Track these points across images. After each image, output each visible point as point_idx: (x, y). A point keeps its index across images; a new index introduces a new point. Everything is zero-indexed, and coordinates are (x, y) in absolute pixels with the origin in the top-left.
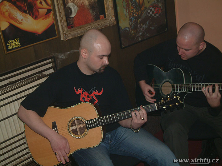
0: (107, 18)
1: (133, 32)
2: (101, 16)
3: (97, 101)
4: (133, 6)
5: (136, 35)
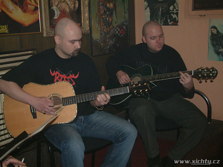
1: (102, 44)
2: (78, 24)
3: (74, 83)
4: (104, 23)
5: (104, 47)
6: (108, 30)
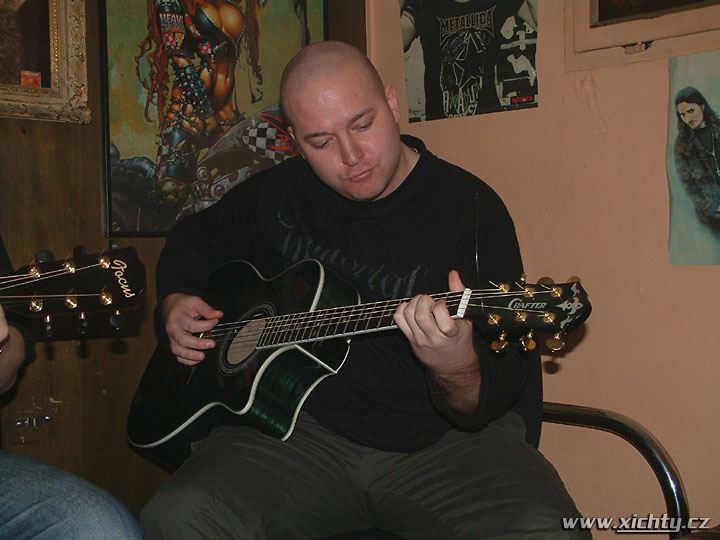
0: (54, 87)
2: (28, 73)
4: (183, 88)
5: (182, 202)
6: (205, 125)
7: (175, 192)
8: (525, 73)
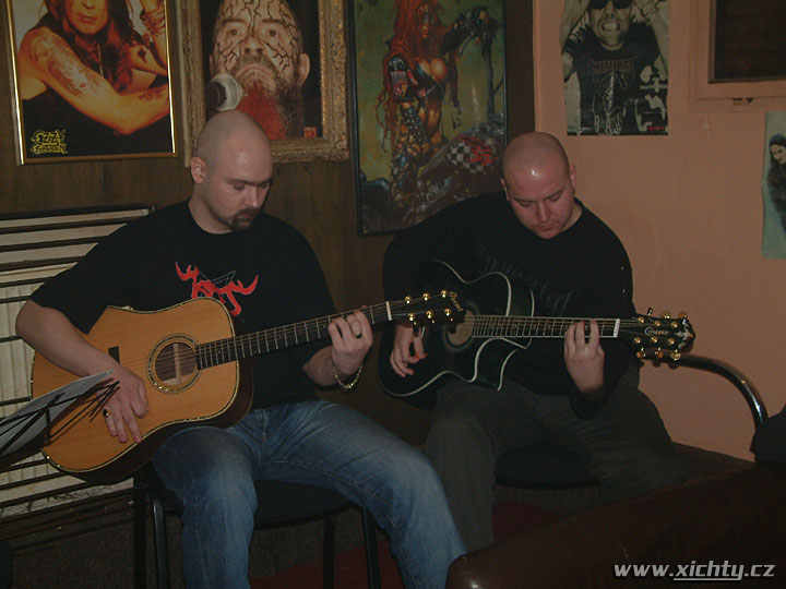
0: (325, 137)
1: (399, 196)
2: (308, 129)
3: (238, 310)
4: (407, 124)
5: (408, 207)
6: (422, 149)
7: (403, 201)
8: (658, 109)
